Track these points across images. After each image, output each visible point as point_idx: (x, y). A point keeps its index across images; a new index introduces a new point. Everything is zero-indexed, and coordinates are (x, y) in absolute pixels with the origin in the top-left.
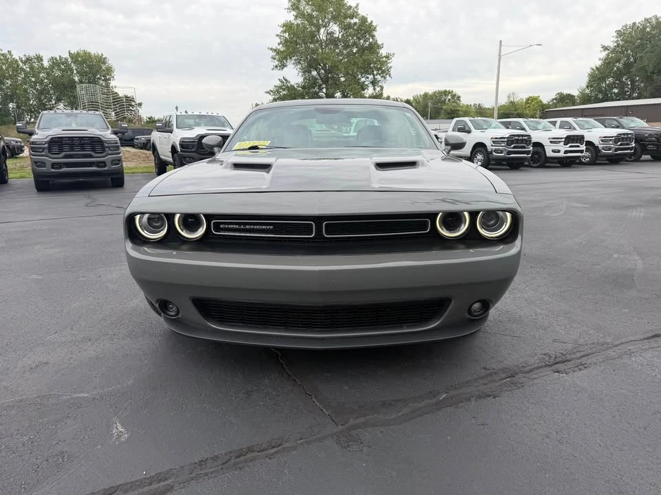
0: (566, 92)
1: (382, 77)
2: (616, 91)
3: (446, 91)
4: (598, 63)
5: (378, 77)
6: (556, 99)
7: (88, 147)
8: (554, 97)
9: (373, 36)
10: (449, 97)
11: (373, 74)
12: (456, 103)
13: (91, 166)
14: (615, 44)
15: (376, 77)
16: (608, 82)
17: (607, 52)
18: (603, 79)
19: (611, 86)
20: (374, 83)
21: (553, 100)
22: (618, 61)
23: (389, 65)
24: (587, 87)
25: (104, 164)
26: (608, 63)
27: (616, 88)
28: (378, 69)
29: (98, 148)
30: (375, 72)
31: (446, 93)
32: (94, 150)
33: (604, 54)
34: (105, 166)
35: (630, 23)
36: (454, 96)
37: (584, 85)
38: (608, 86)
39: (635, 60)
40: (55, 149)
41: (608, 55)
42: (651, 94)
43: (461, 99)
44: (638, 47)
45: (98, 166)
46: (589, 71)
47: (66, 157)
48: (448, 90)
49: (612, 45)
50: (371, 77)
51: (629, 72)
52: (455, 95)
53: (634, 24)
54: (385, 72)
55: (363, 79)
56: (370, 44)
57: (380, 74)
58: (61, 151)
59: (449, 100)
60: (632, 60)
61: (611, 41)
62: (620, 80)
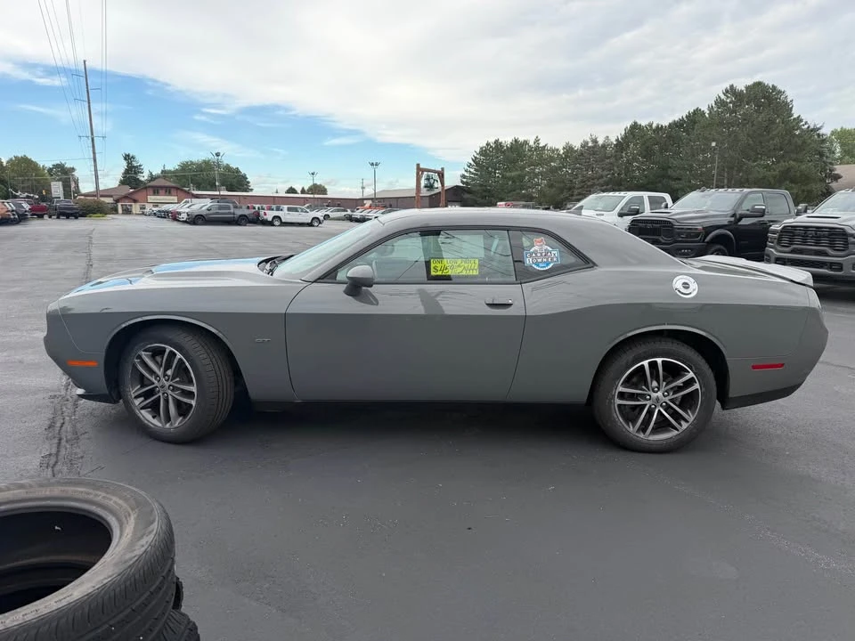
7: (825, 241)
13: (822, 267)
25: (840, 267)
29: (839, 244)
32: (832, 246)
34: (841, 269)
40: (785, 240)
45: (831, 269)
47: (793, 251)
58: (791, 243)
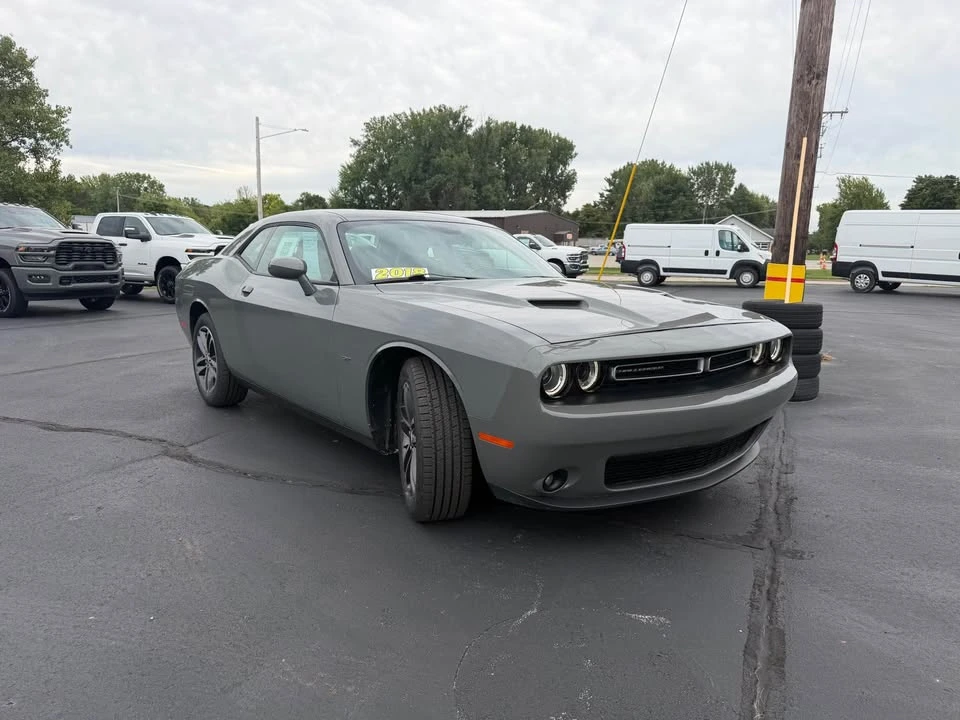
0: (313, 193)
1: (52, 144)
2: (372, 197)
3: (138, 175)
4: (350, 161)
5: (46, 144)
6: (301, 201)
7: (100, 256)
8: (299, 197)
9: (30, 75)
10: (146, 185)
11: (35, 138)
12: (158, 195)
13: (103, 281)
14: (366, 140)
15: (41, 142)
16: (362, 186)
17: (357, 148)
18: (358, 181)
19: (365, 190)
20: (37, 152)
21: (298, 201)
22: (372, 161)
23: (65, 126)
24: (341, 189)
25: (114, 278)
26: (361, 162)
27: (373, 193)
28: (43, 131)
30: (39, 135)
31: (139, 178)
32: (105, 260)
33: (354, 150)
34: (118, 281)
35: (378, 116)
36: (153, 184)
37: (336, 186)
38: (364, 189)
39: (389, 161)
40: (63, 258)
41: (359, 151)
42: (411, 204)
43: (166, 189)
44: (391, 147)
46: (340, 169)
47: (76, 268)
48: (141, 173)
49: (363, 140)
50: (29, 141)
51: (385, 176)
52: (154, 182)
53: (383, 118)
54: (60, 137)
55: (15, 144)
56: (23, 86)
57: (48, 139)
58: (69, 260)
59: (146, 189)
60: (386, 161)
61: (361, 136)
62: (376, 185)
